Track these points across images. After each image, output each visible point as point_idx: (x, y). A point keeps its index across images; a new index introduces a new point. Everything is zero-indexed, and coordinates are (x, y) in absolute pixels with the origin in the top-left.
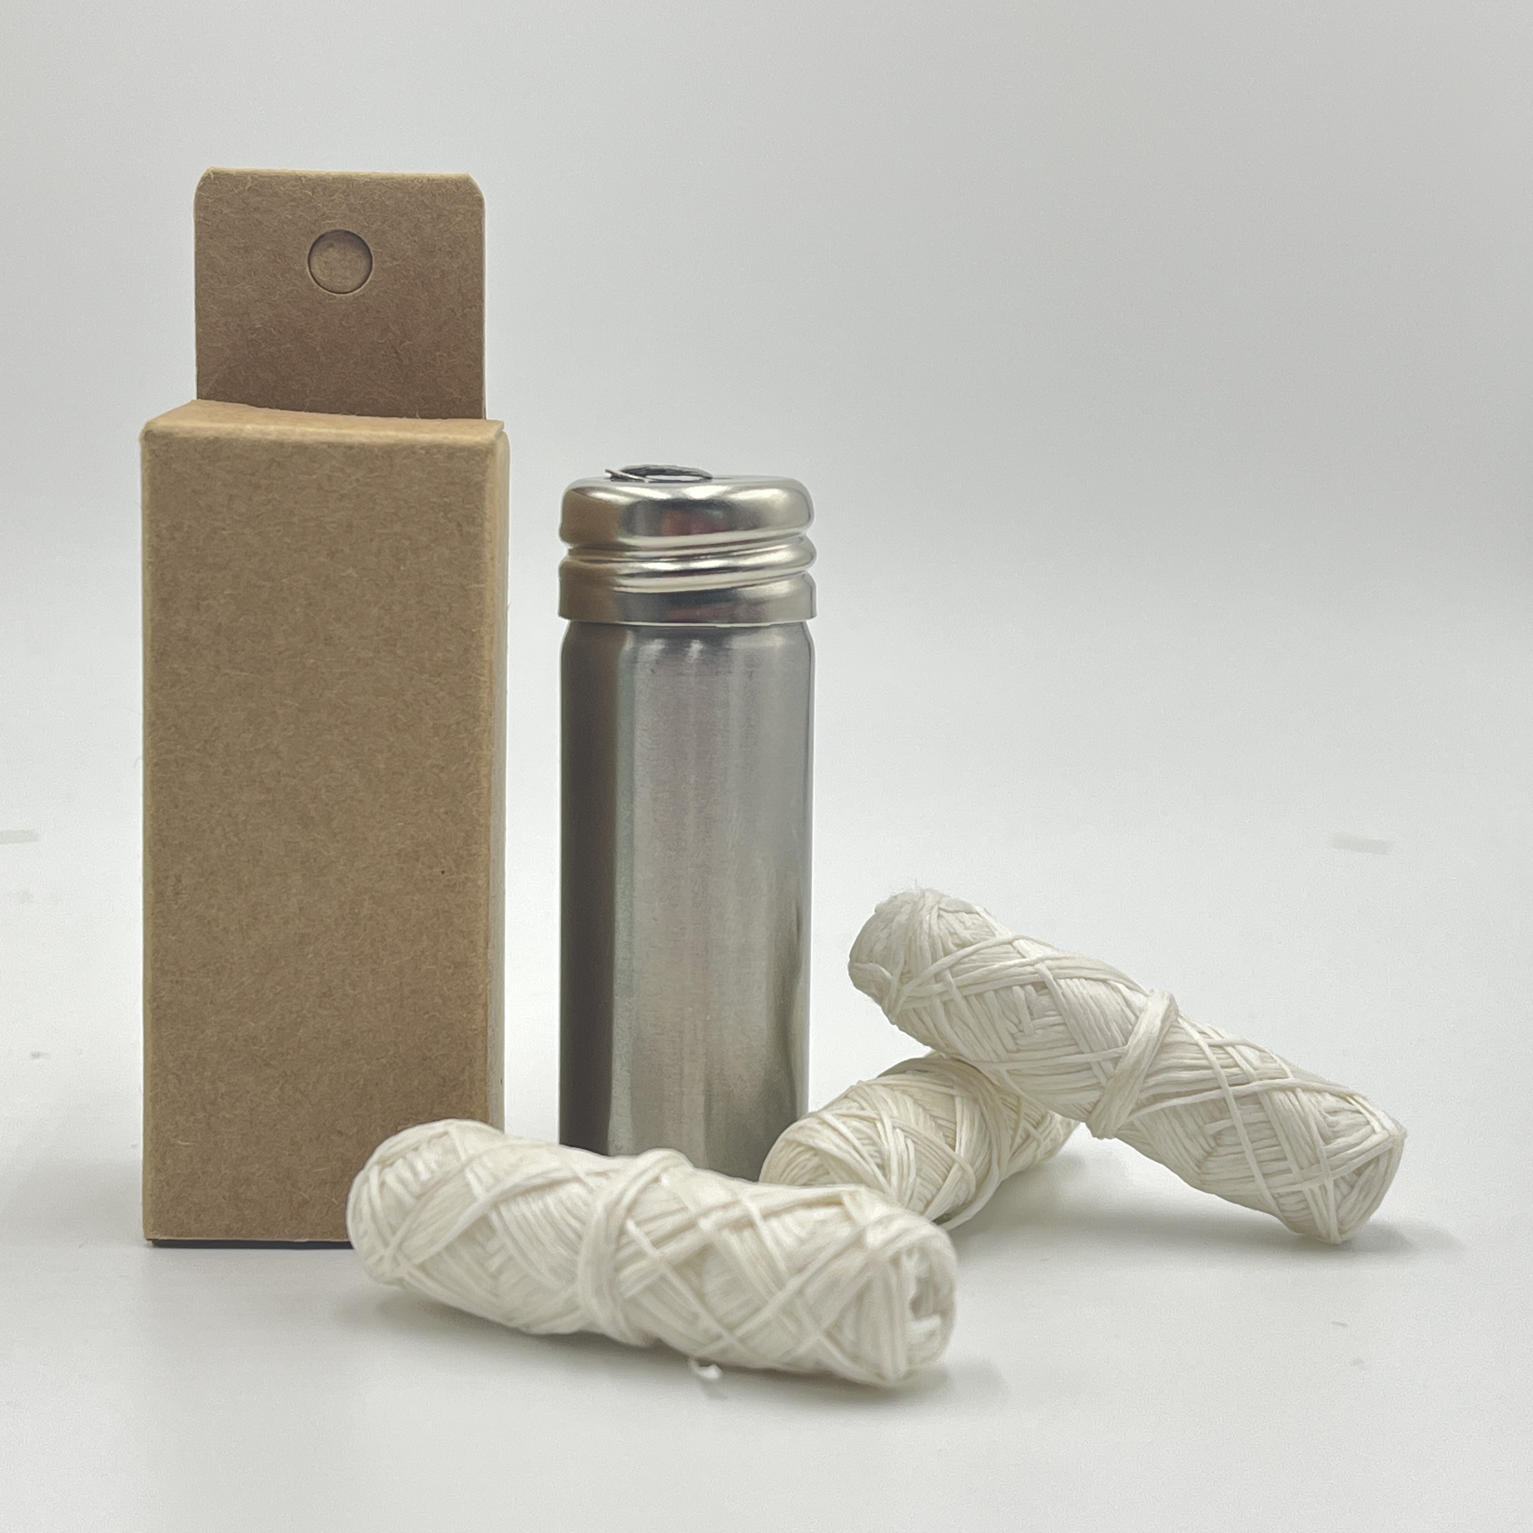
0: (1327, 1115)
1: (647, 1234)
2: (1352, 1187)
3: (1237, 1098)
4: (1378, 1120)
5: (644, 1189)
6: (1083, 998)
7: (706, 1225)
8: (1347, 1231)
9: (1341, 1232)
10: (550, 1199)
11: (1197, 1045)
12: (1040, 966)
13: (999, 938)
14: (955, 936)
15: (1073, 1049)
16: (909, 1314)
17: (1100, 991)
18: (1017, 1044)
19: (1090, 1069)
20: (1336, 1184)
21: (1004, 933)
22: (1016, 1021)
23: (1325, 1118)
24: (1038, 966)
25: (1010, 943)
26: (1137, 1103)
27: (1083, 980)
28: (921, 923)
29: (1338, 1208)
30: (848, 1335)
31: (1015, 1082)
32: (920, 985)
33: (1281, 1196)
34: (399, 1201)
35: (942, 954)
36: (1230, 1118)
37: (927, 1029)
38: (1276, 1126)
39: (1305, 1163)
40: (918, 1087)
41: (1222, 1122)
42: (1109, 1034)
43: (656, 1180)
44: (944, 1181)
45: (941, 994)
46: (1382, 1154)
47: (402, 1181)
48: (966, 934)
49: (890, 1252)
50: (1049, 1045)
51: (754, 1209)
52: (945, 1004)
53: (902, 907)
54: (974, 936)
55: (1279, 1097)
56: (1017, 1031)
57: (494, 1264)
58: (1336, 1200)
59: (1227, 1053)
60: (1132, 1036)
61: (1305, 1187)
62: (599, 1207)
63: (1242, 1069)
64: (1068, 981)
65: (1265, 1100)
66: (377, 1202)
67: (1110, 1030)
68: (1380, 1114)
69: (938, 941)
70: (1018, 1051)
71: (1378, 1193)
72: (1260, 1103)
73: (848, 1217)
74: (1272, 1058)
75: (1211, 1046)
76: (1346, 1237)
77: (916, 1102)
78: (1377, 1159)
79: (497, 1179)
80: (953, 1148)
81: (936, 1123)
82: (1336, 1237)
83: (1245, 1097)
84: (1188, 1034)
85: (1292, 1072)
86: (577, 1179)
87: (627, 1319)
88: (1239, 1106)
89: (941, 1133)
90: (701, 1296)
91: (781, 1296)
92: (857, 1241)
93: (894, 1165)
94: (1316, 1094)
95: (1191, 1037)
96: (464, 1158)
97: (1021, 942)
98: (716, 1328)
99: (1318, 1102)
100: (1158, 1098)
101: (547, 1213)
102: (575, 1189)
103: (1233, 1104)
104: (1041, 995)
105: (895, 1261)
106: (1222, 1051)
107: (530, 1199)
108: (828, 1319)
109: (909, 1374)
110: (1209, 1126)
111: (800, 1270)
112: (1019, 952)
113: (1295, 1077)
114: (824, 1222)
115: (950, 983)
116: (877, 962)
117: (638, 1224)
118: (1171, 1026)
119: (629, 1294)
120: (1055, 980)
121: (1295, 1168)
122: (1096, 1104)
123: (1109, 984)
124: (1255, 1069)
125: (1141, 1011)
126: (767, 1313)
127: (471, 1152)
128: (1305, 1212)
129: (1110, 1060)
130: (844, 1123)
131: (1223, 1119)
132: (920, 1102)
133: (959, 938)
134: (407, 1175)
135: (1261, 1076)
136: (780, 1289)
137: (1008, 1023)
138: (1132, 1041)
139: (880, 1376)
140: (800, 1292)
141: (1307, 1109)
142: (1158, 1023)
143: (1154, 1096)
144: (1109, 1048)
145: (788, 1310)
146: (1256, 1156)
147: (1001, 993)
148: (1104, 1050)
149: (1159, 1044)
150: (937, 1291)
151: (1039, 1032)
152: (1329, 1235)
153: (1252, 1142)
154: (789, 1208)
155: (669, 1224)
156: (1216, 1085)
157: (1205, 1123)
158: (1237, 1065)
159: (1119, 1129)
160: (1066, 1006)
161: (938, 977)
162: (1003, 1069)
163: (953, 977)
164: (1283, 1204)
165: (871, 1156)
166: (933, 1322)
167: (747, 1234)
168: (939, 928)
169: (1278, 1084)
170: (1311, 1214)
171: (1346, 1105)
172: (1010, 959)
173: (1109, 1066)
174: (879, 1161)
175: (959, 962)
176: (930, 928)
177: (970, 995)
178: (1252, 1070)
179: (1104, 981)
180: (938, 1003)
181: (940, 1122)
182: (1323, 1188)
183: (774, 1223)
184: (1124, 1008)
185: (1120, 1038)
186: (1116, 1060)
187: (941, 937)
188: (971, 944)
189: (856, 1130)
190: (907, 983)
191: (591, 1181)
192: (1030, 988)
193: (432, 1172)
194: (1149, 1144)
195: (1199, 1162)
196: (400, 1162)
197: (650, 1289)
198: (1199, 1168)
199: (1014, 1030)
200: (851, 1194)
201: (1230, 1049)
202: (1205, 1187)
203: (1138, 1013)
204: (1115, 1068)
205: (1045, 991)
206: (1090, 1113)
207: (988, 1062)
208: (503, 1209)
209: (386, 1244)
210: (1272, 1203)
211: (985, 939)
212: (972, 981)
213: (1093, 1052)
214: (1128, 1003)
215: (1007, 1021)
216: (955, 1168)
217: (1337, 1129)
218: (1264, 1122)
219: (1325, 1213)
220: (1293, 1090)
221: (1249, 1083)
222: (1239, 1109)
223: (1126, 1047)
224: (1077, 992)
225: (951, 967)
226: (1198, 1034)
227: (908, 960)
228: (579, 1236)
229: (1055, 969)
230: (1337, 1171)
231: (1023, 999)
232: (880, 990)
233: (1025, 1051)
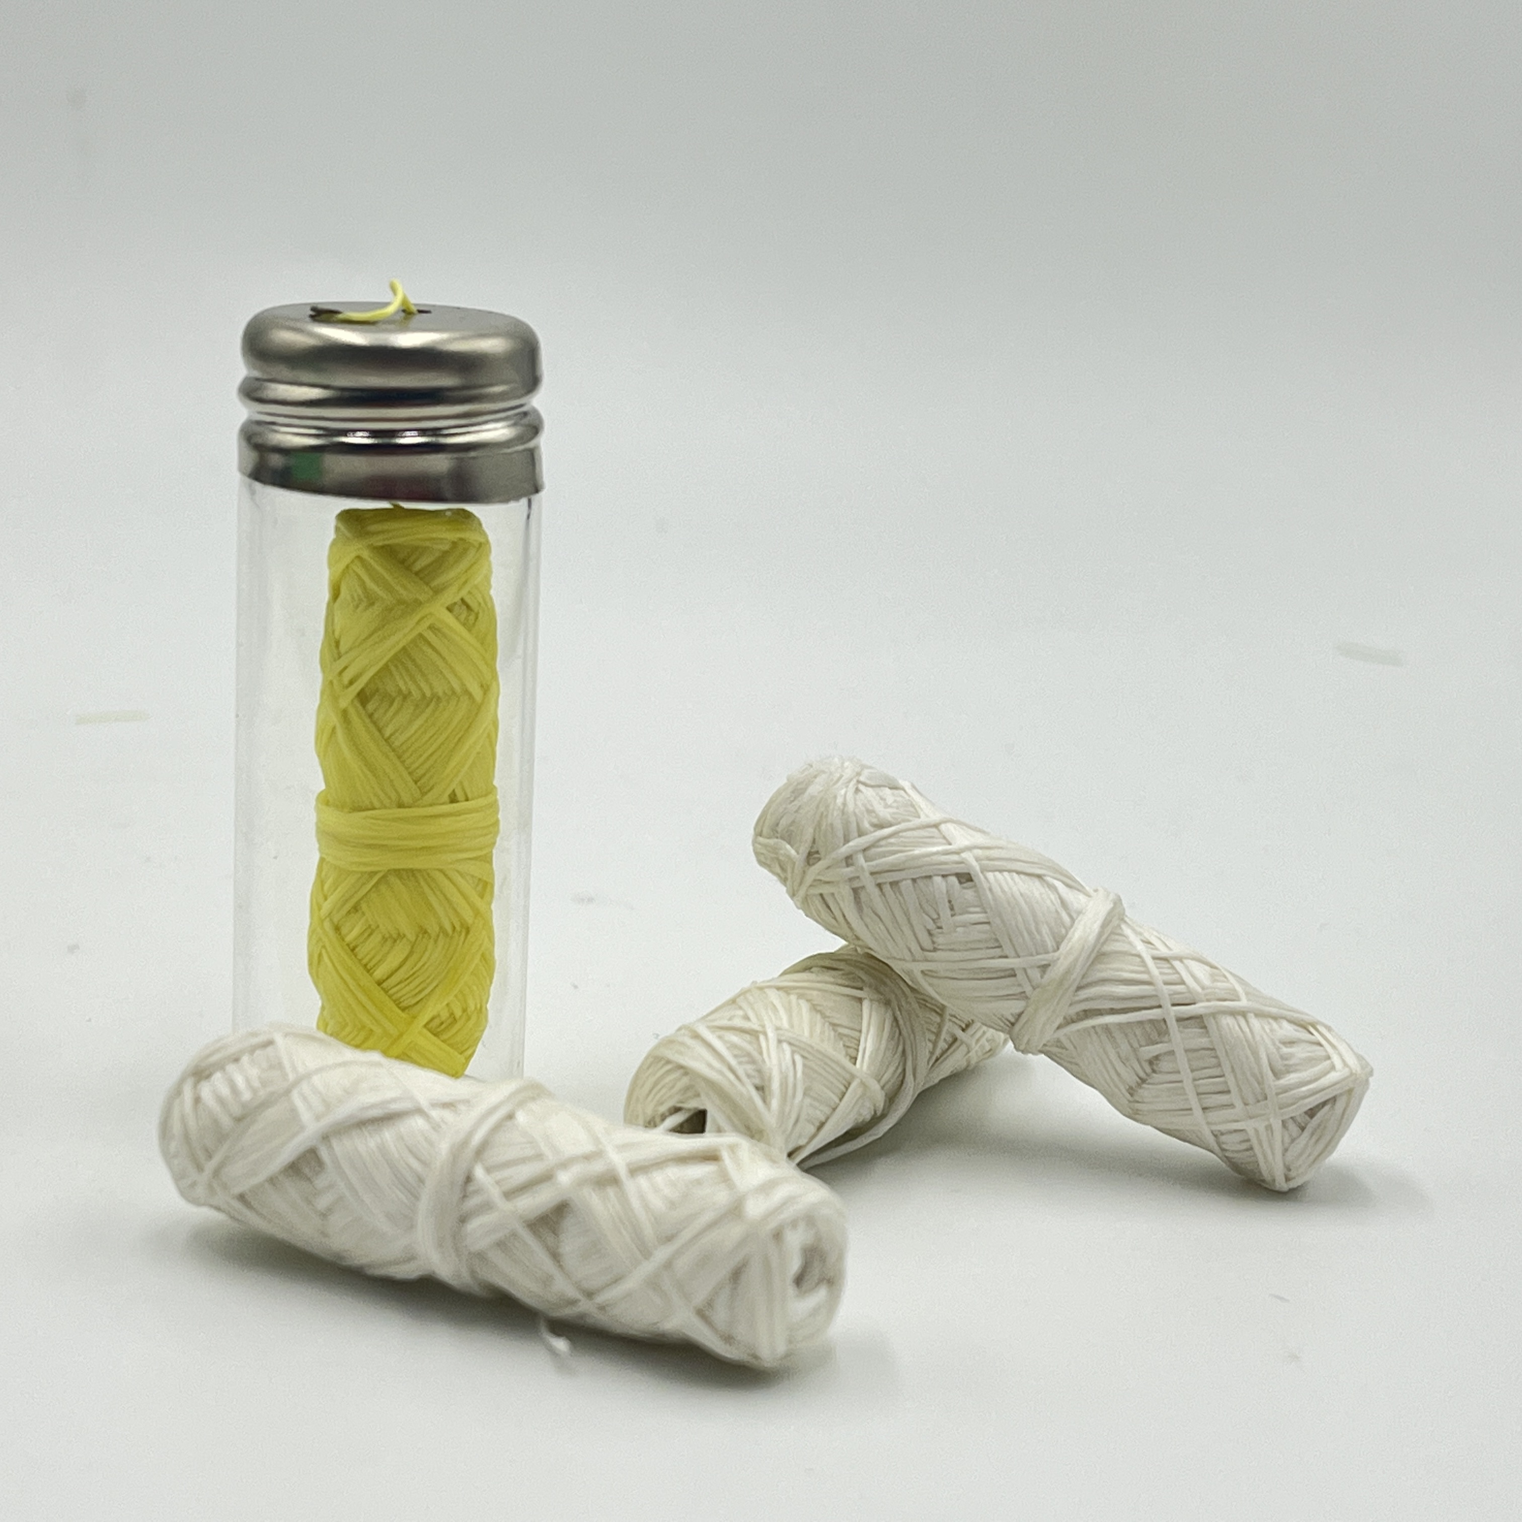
0: (1281, 1046)
1: (498, 1183)
2: (1303, 1129)
3: (1179, 1020)
4: (1340, 1055)
5: (497, 1128)
6: (1013, 896)
7: (564, 1178)
8: (1294, 1178)
9: (1288, 1179)
10: (388, 1135)
11: (1139, 956)
12: (968, 856)
13: (923, 820)
14: (874, 815)
15: (998, 952)
16: (791, 1290)
17: (1034, 889)
18: (933, 942)
19: (1015, 975)
20: (1284, 1123)
21: (929, 814)
22: (935, 916)
23: (1278, 1049)
24: (964, 855)
25: (936, 826)
26: (1065, 1018)
27: (1014, 874)
28: (835, 797)
29: (1286, 1150)
30: (720, 1315)
31: (930, 985)
32: (828, 868)
33: (1222, 1134)
34: (216, 1122)
35: (856, 834)
36: (1170, 1041)
37: (835, 918)
38: (1221, 1054)
39: (1251, 1100)
40: (819, 990)
41: (1159, 1046)
42: (1038, 937)
43: (510, 1116)
44: (841, 1100)
45: (851, 880)
46: (1341, 1095)
47: (218, 1100)
48: (885, 813)
49: (773, 1225)
50: (969, 946)
51: (620, 1164)
52: (855, 891)
53: (815, 777)
54: (896, 816)
55: (1227, 1021)
56: (935, 927)
57: (323, 1203)
58: (1283, 1141)
59: (1173, 967)
60: (1066, 941)
61: (1248, 1126)
62: (444, 1147)
63: (1188, 987)
64: (997, 873)
65: (1211, 1023)
66: (192, 1123)
67: (1039, 932)
68: (1342, 1048)
69: (853, 819)
70: (935, 950)
71: (1330, 1141)
72: (1205, 1027)
73: (725, 1178)
74: (1225, 976)
75: (1155, 958)
76: (1293, 1184)
77: (815, 1008)
78: (1334, 1100)
79: (328, 1106)
80: (854, 1060)
81: (835, 1031)
82: (1281, 1184)
83: (1188, 1019)
84: (1130, 943)
85: (1247, 994)
86: (419, 1111)
87: (473, 1273)
88: (1181, 1029)
89: (841, 1043)
90: (556, 1256)
91: (647, 1268)
94: (1271, 1021)
95: (1135, 947)
96: (291, 1077)
97: (950, 826)
98: (571, 1292)
99: (1272, 1030)
100: (1088, 1014)
101: (382, 1149)
102: (418, 1123)
103: (1172, 1024)
104: (964, 888)
106: (1168, 965)
107: (366, 1133)
108: (700, 1297)
109: (788, 1355)
110: (1143, 1049)
111: (669, 1239)
112: (944, 838)
113: (1249, 1000)
114: (698, 1182)
115: (862, 867)
116: (783, 838)
117: (489, 1170)
118: (1112, 933)
119: (476, 1247)
120: (982, 872)
121: (1239, 1104)
122: (1020, 1015)
123: (1044, 881)
124: (1203, 988)
125: (1079, 913)
126: (629, 1284)
127: (301, 1068)
128: (1248, 1153)
129: (1039, 967)
130: (720, 1037)
131: (1161, 1042)
132: (819, 1008)
133: (877, 816)
134: (225, 1091)
135: (1208, 997)
136: (646, 1259)
137: (926, 917)
138: (1064, 948)
139: (756, 1357)
140: (668, 1265)
141: (1258, 1038)
142: (1096, 927)
143: (1085, 1011)
144: (1038, 954)
145: (653, 1283)
146: (1195, 1086)
147: (920, 883)
148: (1032, 955)
149: (1095, 951)
150: (823, 1259)
151: (959, 929)
152: (1274, 1180)
153: (1192, 1071)
154: (660, 1164)
155: (524, 1173)
156: (1155, 1003)
157: (1141, 1046)
158: (1183, 983)
159: (1045, 1045)
160: (992, 902)
161: (848, 860)
162: (917, 968)
163: (866, 861)
164: (1223, 1143)
166: (819, 1296)
167: (611, 1192)
168: (856, 805)
169: (1228, 1007)
170: (1255, 1155)
171: (1304, 1035)
172: (934, 844)
173: (1035, 974)
175: (874, 844)
176: (845, 804)
177: (885, 883)
178: (1199, 990)
179: (1039, 877)
180: (845, 891)
181: (841, 1030)
182: (1269, 1128)
183: (642, 1181)
184: (1059, 910)
185: (1050, 943)
186: (1044, 968)
187: (855, 814)
188: (891, 825)
190: (814, 864)
191: (436, 1116)
192: (953, 880)
193: (254, 1091)
194: (1077, 1064)
195: (1131, 1088)
196: (218, 1076)
197: (501, 1245)
198: (1132, 1095)
199: (931, 926)
200: (732, 1148)
201: (1177, 964)
202: (1137, 1117)
203: (1074, 916)
204: (1042, 977)
205: (970, 884)
206: (1013, 1024)
207: (900, 960)
208: (335, 1143)
210: (1211, 1140)
211: (909, 821)
212: (887, 868)
213: (1019, 956)
214: (1063, 903)
215: (924, 915)
216: (854, 1085)
217: (1291, 1062)
218: (1208, 1049)
219: (1270, 1157)
220: (1244, 1014)
221: (1194, 1004)
222: (1181, 1032)
223: (1057, 954)
224: (1006, 889)
225: (864, 850)
226: (1141, 943)
227: (817, 837)
228: (421, 1180)
229: (981, 860)
230: (1285, 1110)
231: (945, 891)
232: (783, 869)
233: (942, 950)
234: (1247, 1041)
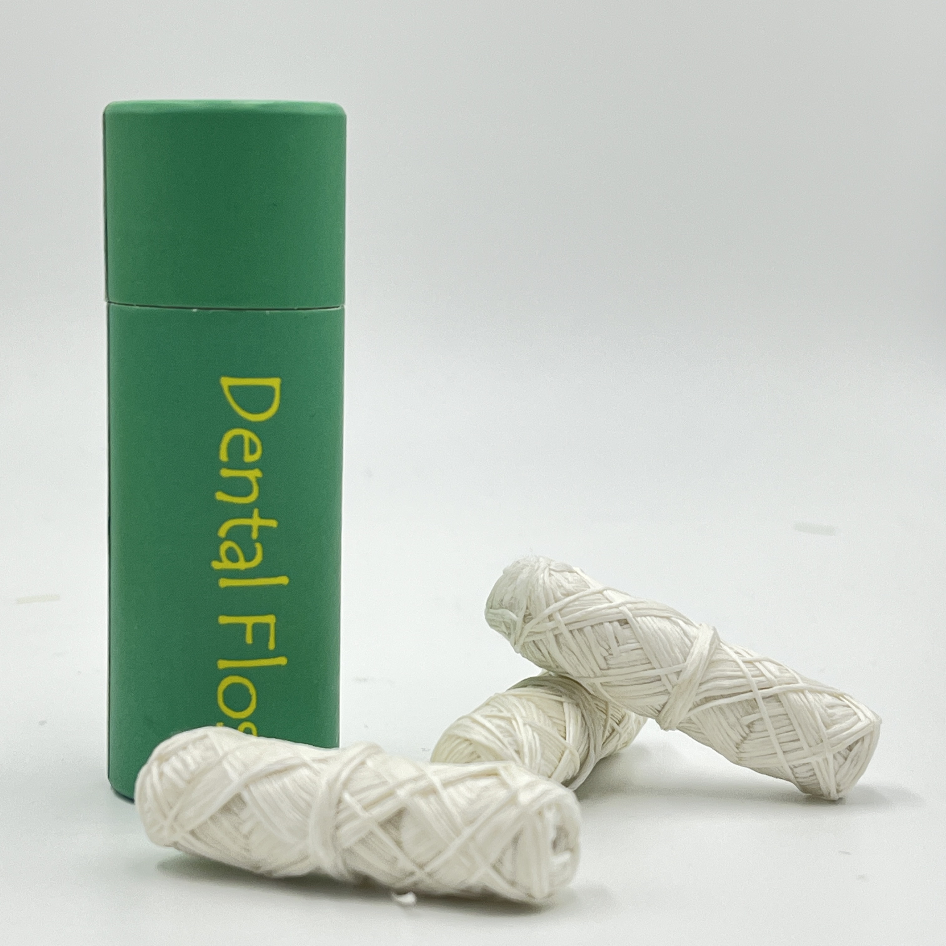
0: (827, 709)
1: (359, 801)
2: (846, 759)
3: (764, 698)
4: (862, 712)
5: (355, 770)
6: (654, 630)
7: (402, 793)
8: (842, 791)
9: (838, 791)
10: (287, 780)
11: (734, 661)
12: (623, 608)
13: (592, 589)
14: (562, 588)
15: (649, 666)
16: (550, 850)
17: (666, 625)
18: (607, 664)
20: (834, 756)
21: (595, 586)
22: (607, 647)
23: (825, 710)
24: (620, 608)
25: (601, 592)
26: (693, 704)
27: (653, 617)
28: (538, 580)
29: (836, 774)
30: (507, 868)
31: (606, 691)
32: (539, 623)
33: (795, 767)
34: (174, 785)
35: (553, 601)
36: (760, 712)
37: (543, 655)
38: (791, 716)
39: (813, 743)
40: (538, 697)
41: (753, 715)
42: (673, 654)
43: (363, 763)
44: (559, 762)
45: (553, 630)
46: (866, 735)
47: (176, 771)
48: (569, 587)
49: (536, 807)
50: (631, 664)
51: (437, 781)
52: (556, 636)
53: (522, 569)
54: (576, 588)
55: (793, 696)
56: (608, 654)
57: (246, 828)
58: (834, 768)
59: (756, 667)
60: (689, 656)
61: (812, 760)
62: (323, 782)
63: (767, 678)
64: (644, 618)
65: (783, 699)
66: (158, 787)
67: (674, 652)
68: (863, 707)
69: (550, 593)
70: (609, 669)
71: (864, 763)
72: (780, 702)
73: (504, 784)
74: (787, 670)
75: (745, 662)
76: (841, 795)
77: (537, 707)
78: (863, 739)
79: (246, 766)
80: (565, 738)
81: (551, 720)
82: (834, 795)
83: (769, 697)
84: (728, 654)
85: (802, 679)
86: (305, 765)
87: (345, 863)
88: (766, 704)
89: (556, 728)
90: (399, 844)
91: (458, 842)
92: (512, 800)
93: (526, 750)
94: (818, 694)
95: (731, 657)
96: (221, 753)
97: (609, 592)
98: (410, 867)
99: (820, 700)
100: (707, 700)
101: (284, 789)
102: (304, 772)
103: (761, 703)
104: (624, 629)
105: (540, 813)
106: (752, 666)
107: (272, 780)
108: (493, 857)
109: (550, 895)
110: (743, 718)
111: (472, 822)
112: (607, 599)
113: (803, 683)
114: (486, 788)
115: (560, 622)
116: (506, 608)
117: (352, 795)
118: (716, 648)
119: (346, 845)
120: (634, 617)
121: (806, 747)
122: (664, 705)
123: (672, 620)
124: (776, 677)
125: (695, 638)
126: (449, 853)
127: (226, 748)
128: (814, 778)
129: (675, 673)
130: (490, 721)
131: (755, 713)
132: (540, 707)
133: (565, 589)
134: (179, 766)
135: (779, 683)
136: (458, 836)
137: (602, 649)
138: (690, 660)
139: (530, 896)
140: (472, 838)
141: (813, 704)
142: (707, 646)
143: (705, 698)
144: (674, 665)
145: (463, 851)
146: (778, 739)
147: (596, 627)
148: (670, 666)
149: (708, 661)
150: (566, 836)
151: (623, 654)
152: (830, 793)
153: (775, 729)
154: (461, 779)
155: (374, 794)
156: (749, 690)
157: (742, 716)
158: (763, 675)
159: (680, 723)
160: (642, 635)
161: (550, 617)
162: (597, 682)
163: (562, 617)
164: (796, 773)
165: (510, 744)
166: (566, 857)
167: (432, 799)
169: (792, 688)
170: (817, 779)
171: (839, 702)
172: (601, 603)
173: (673, 677)
174: (515, 747)
175: (565, 606)
176: (544, 583)
177: (574, 630)
178: (773, 678)
180: (551, 636)
181: (555, 720)
182: (826, 760)
183: (451, 790)
184: (683, 637)
185: (681, 658)
186: (678, 673)
187: (551, 589)
188: (574, 594)
189: (498, 727)
190: (528, 622)
191: (316, 766)
192: (616, 624)
193: (198, 763)
194: (703, 733)
195: (737, 744)
196: (174, 758)
197: (363, 841)
198: (737, 748)
199: (606, 654)
200: (505, 768)
201: (757, 664)
202: (742, 762)
203: (693, 640)
204: (678, 679)
205: (627, 625)
206: (659, 712)
207: (586, 677)
208: (252, 788)
209: (165, 816)
210: (789, 772)
211: (584, 590)
212: (574, 620)
213: (662, 667)
214: (685, 633)
215: (600, 648)
216: (567, 753)
217: (834, 718)
218: (784, 715)
219: (827, 778)
220: (802, 691)
221: (771, 687)
222: (766, 706)
223: (685, 664)
224: (650, 626)
225: (560, 610)
226: (735, 654)
227: (529, 606)
228: (309, 805)
229: (633, 610)
230: (834, 748)
231: (612, 631)
232: (508, 628)
233: (613, 668)
234: (807, 707)
